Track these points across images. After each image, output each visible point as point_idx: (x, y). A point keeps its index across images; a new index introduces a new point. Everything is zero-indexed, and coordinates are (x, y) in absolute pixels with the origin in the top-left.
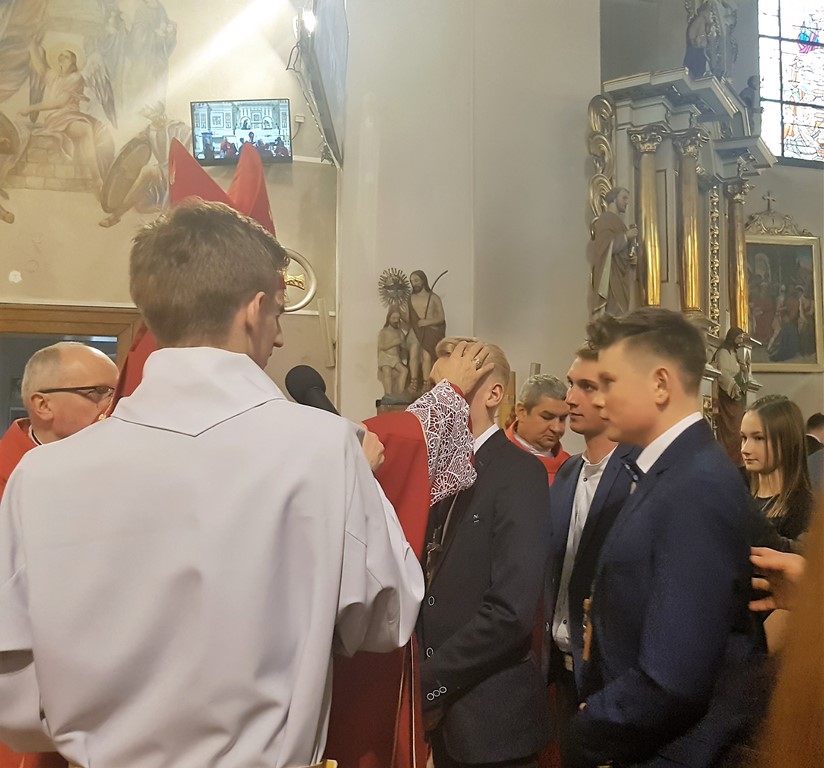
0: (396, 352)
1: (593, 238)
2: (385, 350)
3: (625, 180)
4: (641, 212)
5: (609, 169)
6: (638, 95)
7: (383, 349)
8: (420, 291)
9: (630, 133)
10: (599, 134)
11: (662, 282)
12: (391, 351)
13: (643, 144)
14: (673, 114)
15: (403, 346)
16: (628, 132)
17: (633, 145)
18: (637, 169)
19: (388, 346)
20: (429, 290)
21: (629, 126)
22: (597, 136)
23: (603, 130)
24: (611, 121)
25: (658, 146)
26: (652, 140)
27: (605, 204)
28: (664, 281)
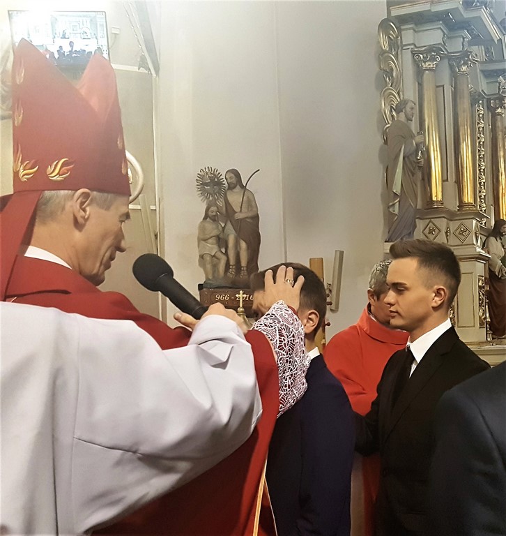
0: (215, 242)
1: (386, 142)
2: (205, 240)
3: (410, 93)
4: (424, 121)
5: (396, 83)
6: (420, 20)
7: (202, 239)
8: (234, 187)
9: (413, 53)
10: (388, 52)
11: (443, 181)
12: (210, 241)
13: (425, 62)
14: (448, 38)
15: (221, 236)
16: (412, 52)
17: (416, 64)
18: (420, 85)
19: (208, 237)
20: (243, 187)
21: (412, 47)
22: (386, 54)
23: (391, 49)
24: (397, 42)
25: (437, 65)
26: (432, 59)
27: (394, 113)
28: (445, 180)
